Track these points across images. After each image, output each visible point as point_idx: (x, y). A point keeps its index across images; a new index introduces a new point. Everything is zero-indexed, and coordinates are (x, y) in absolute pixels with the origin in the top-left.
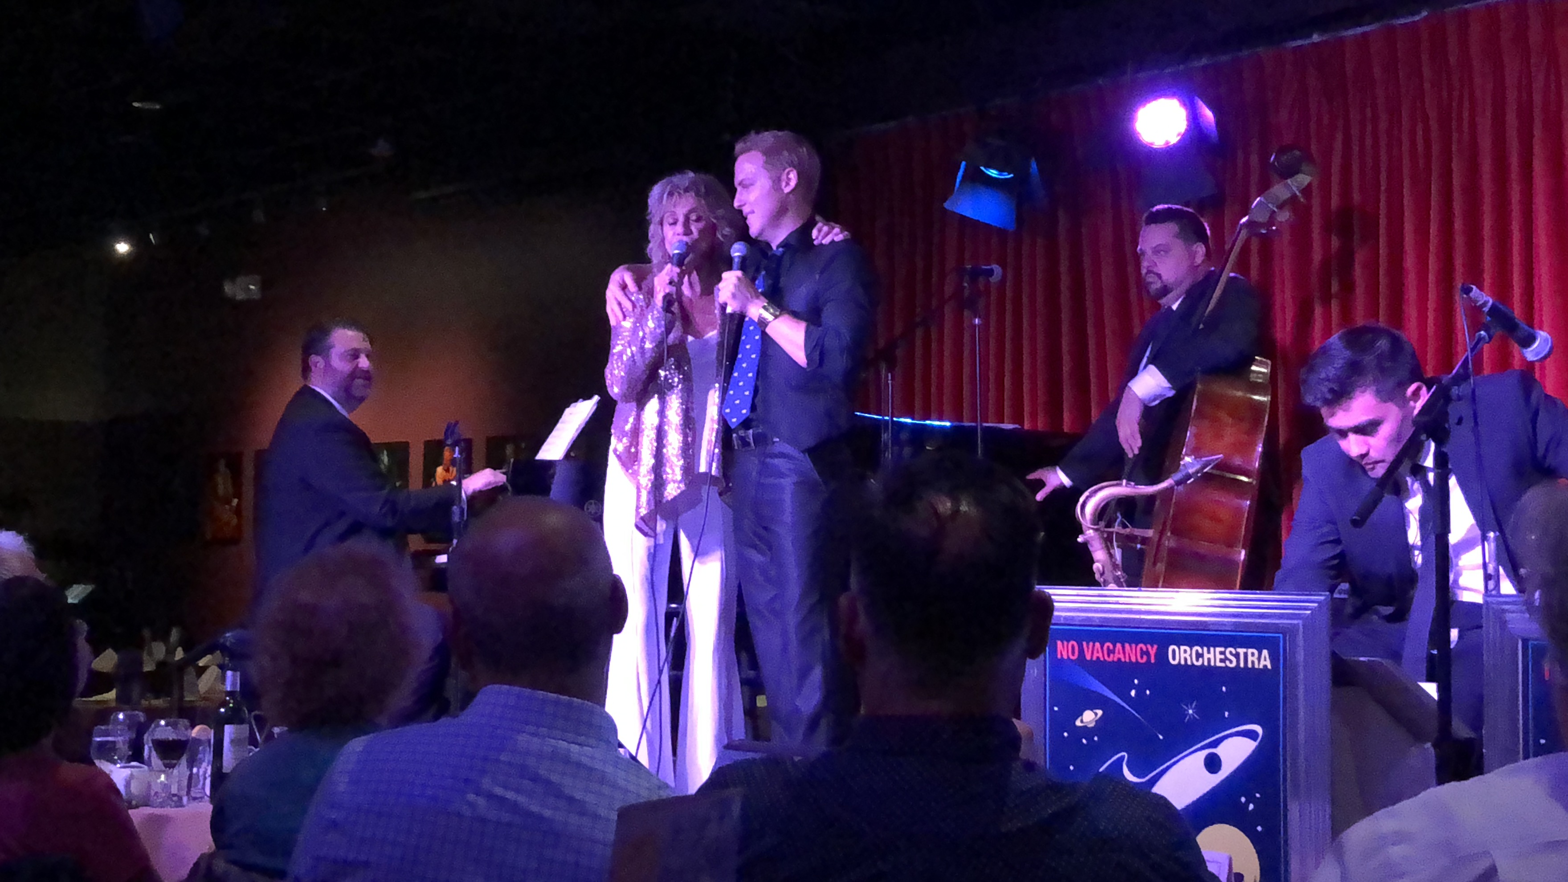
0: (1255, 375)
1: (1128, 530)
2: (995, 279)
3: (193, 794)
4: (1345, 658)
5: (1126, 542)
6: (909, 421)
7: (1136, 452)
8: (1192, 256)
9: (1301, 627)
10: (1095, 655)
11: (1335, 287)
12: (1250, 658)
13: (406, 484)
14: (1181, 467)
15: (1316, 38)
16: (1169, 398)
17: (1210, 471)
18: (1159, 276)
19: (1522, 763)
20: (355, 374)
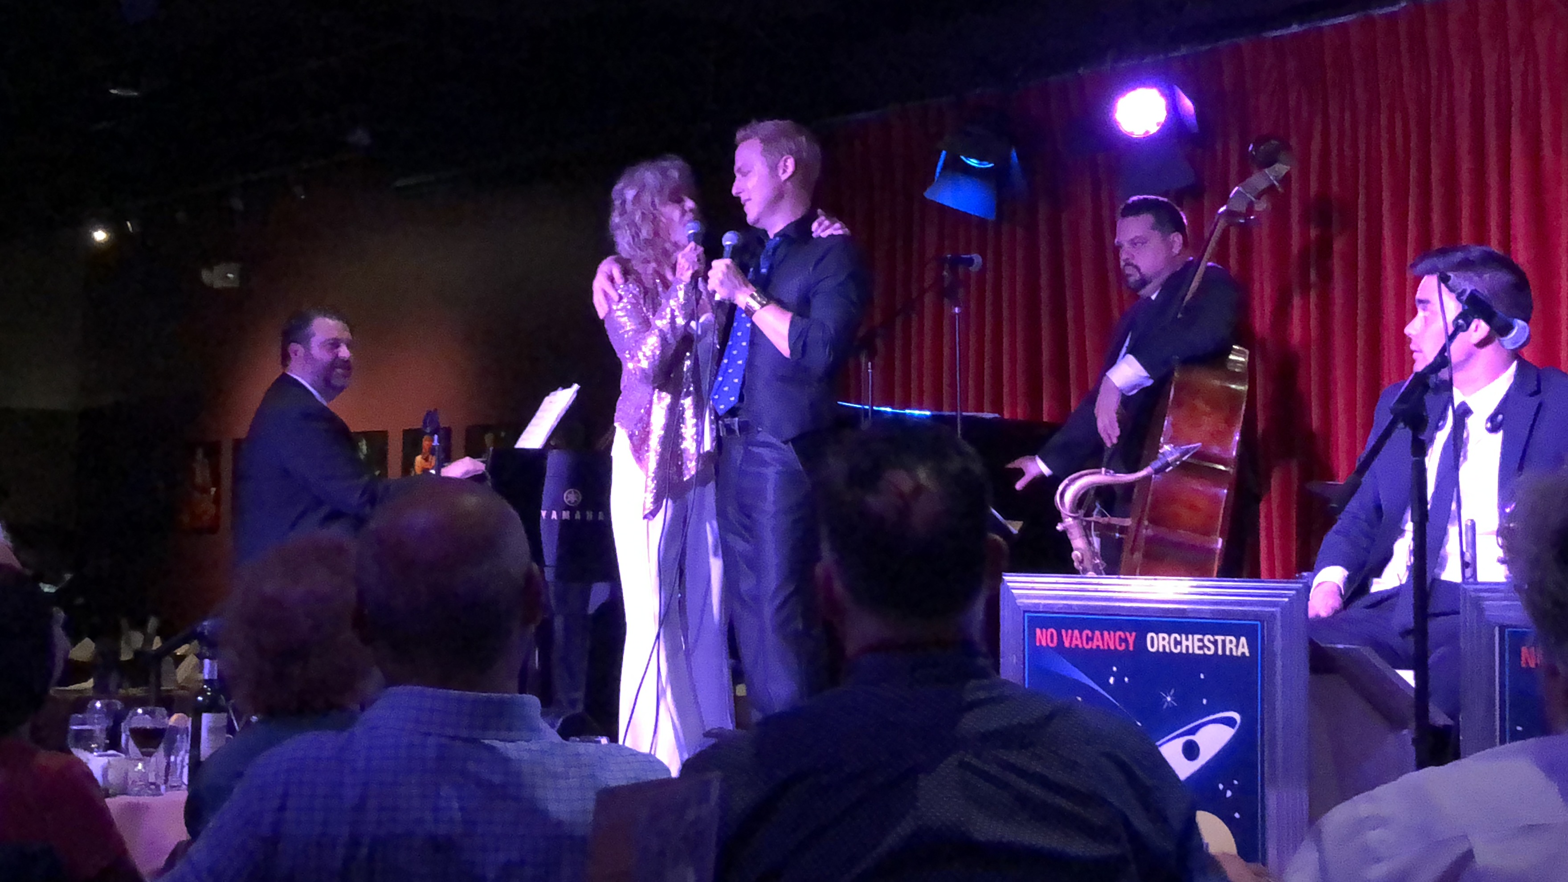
0: (1232, 364)
1: (1106, 519)
2: (974, 269)
3: (169, 783)
4: (1323, 645)
5: (1105, 531)
6: (889, 409)
7: (1115, 441)
8: (1170, 247)
9: (1278, 616)
10: (1074, 642)
11: (1313, 277)
12: (1228, 646)
13: (384, 474)
14: (1160, 456)
15: (1295, 28)
16: (1147, 387)
17: (1190, 461)
18: (1137, 268)
19: (1499, 748)
20: (336, 363)
